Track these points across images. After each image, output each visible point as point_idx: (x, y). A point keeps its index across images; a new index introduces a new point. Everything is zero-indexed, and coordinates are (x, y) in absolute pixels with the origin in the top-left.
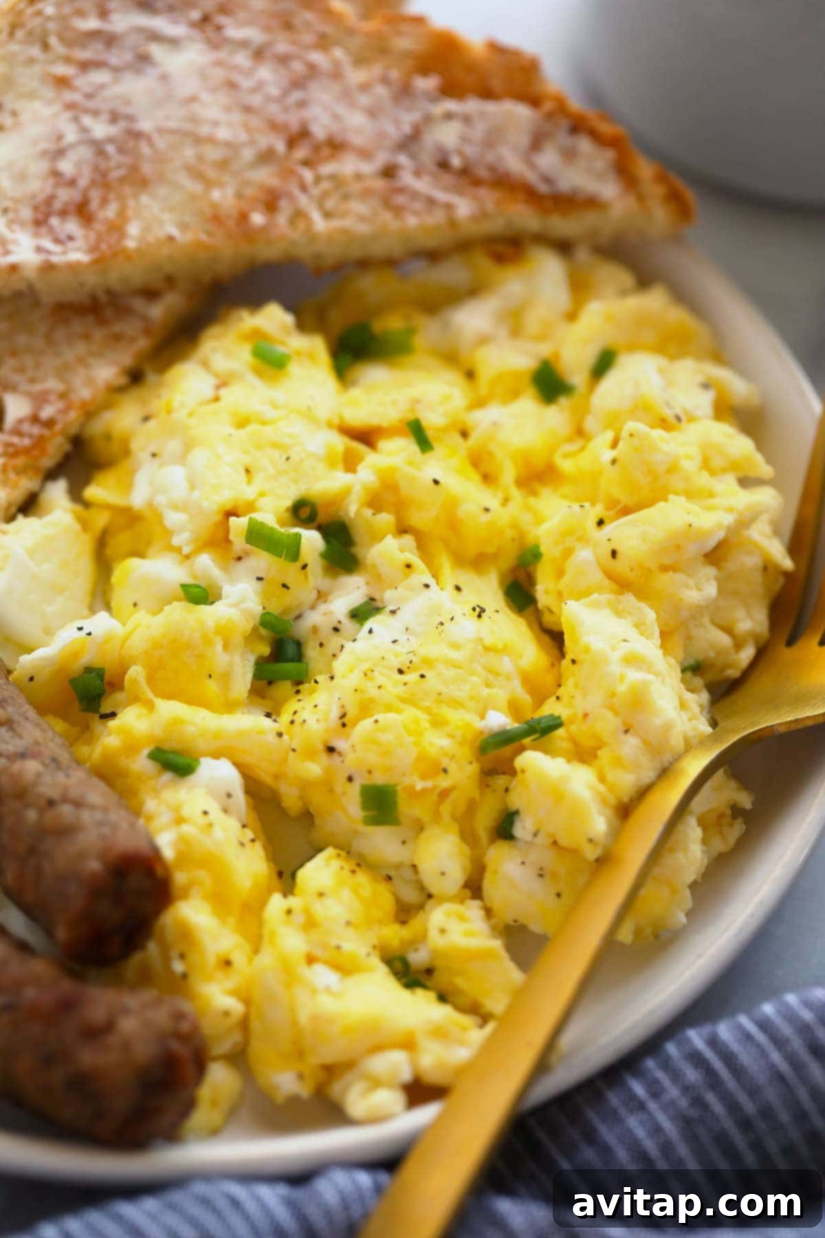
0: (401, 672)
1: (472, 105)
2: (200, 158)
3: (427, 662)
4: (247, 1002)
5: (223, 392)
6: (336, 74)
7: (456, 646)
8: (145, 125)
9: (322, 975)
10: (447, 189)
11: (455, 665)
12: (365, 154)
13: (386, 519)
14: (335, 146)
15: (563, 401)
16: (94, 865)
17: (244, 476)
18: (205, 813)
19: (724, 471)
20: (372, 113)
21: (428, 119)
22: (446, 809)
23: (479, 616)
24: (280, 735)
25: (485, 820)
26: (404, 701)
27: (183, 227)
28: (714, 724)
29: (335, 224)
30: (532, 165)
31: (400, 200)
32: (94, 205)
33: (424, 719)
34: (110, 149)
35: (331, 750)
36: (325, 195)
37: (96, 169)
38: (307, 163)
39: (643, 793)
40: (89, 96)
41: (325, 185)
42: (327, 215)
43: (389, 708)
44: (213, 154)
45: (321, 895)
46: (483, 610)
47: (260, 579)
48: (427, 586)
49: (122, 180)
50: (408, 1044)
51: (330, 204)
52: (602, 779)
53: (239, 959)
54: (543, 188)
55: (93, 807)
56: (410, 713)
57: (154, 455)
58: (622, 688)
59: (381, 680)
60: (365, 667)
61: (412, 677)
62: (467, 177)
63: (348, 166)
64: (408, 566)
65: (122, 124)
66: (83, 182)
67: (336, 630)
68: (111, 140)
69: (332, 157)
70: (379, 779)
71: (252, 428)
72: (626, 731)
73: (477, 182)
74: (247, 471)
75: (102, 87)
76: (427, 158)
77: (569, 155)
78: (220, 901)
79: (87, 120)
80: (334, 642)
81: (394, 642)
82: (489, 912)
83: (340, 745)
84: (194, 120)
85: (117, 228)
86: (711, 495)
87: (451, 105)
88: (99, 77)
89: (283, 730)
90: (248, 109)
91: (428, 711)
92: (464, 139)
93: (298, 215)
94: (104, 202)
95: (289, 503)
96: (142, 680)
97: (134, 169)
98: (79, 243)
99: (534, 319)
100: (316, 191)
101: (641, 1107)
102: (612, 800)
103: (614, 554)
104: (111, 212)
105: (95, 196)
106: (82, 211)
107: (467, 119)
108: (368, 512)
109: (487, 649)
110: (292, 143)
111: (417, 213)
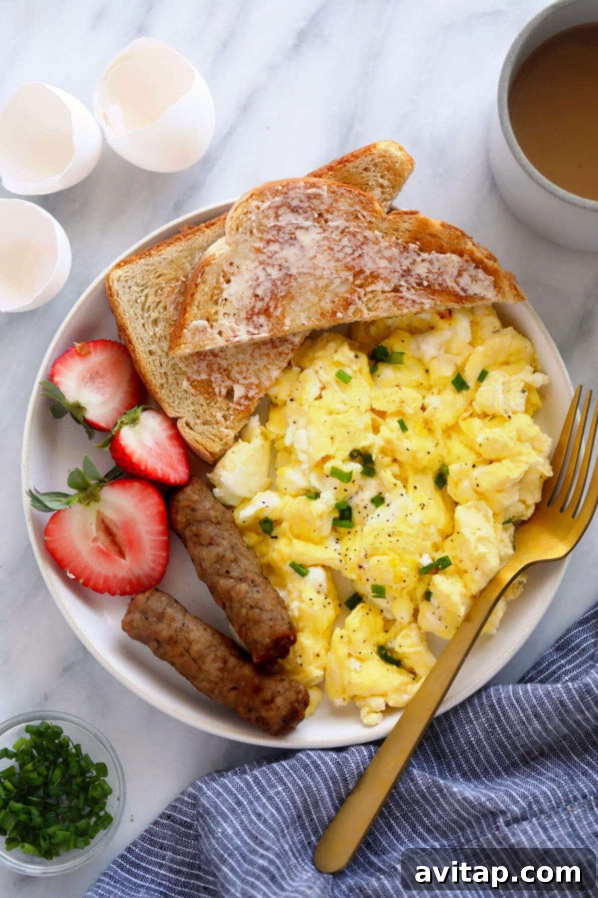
0: (389, 535)
1: (434, 255)
2: (316, 285)
3: (400, 533)
4: (325, 669)
5: (323, 393)
6: (376, 242)
7: (410, 527)
8: (293, 271)
9: (354, 663)
10: (420, 295)
11: (411, 536)
12: (387, 280)
13: (388, 460)
14: (374, 277)
15: (464, 392)
16: (267, 640)
17: (330, 440)
18: (311, 599)
19: (526, 441)
20: (390, 260)
21: (414, 262)
22: (405, 592)
23: (422, 508)
24: (341, 561)
25: (420, 592)
26: (390, 549)
27: (309, 318)
28: (514, 548)
29: (372, 314)
30: (458, 284)
31: (401, 302)
32: (271, 310)
33: (397, 558)
34: (279, 283)
35: (361, 567)
36: (369, 300)
37: (272, 292)
38: (361, 286)
39: (482, 592)
40: (270, 258)
41: (369, 296)
42: (369, 309)
43: (384, 554)
44: (322, 283)
45: (354, 631)
46: (424, 505)
47: (335, 488)
48: (402, 495)
49: (283, 297)
50: (384, 695)
51: (370, 305)
52: (466, 586)
53: (322, 653)
54: (462, 294)
55: (267, 611)
56: (393, 556)
57: (294, 422)
58: (476, 553)
59: (382, 539)
60: (375, 533)
61: (393, 539)
62: (429, 290)
63: (379, 286)
64: (395, 485)
65: (284, 271)
66: (267, 299)
67: (365, 507)
68: (279, 279)
69: (373, 283)
70: (379, 583)
71: (334, 416)
72: (476, 569)
73: (434, 292)
74: (332, 438)
75: (276, 252)
76: (413, 281)
77: (474, 279)
78: (315, 632)
79: (269, 269)
80: (364, 512)
81: (388, 521)
82: (419, 628)
83: (365, 565)
84: (315, 268)
85: (280, 321)
86: (520, 454)
87: (425, 255)
88: (274, 247)
89: (342, 559)
90: (338, 260)
91: (399, 555)
92: (430, 272)
93: (358, 311)
94: (276, 308)
95: (348, 453)
96: (287, 530)
97: (289, 292)
98: (265, 328)
99: (455, 346)
100: (365, 299)
101: (471, 722)
102: (469, 595)
103: (478, 485)
104: (278, 312)
105: (272, 304)
106: (266, 312)
107: (431, 262)
108: (380, 456)
109: (424, 525)
110: (356, 275)
111: (407, 308)
